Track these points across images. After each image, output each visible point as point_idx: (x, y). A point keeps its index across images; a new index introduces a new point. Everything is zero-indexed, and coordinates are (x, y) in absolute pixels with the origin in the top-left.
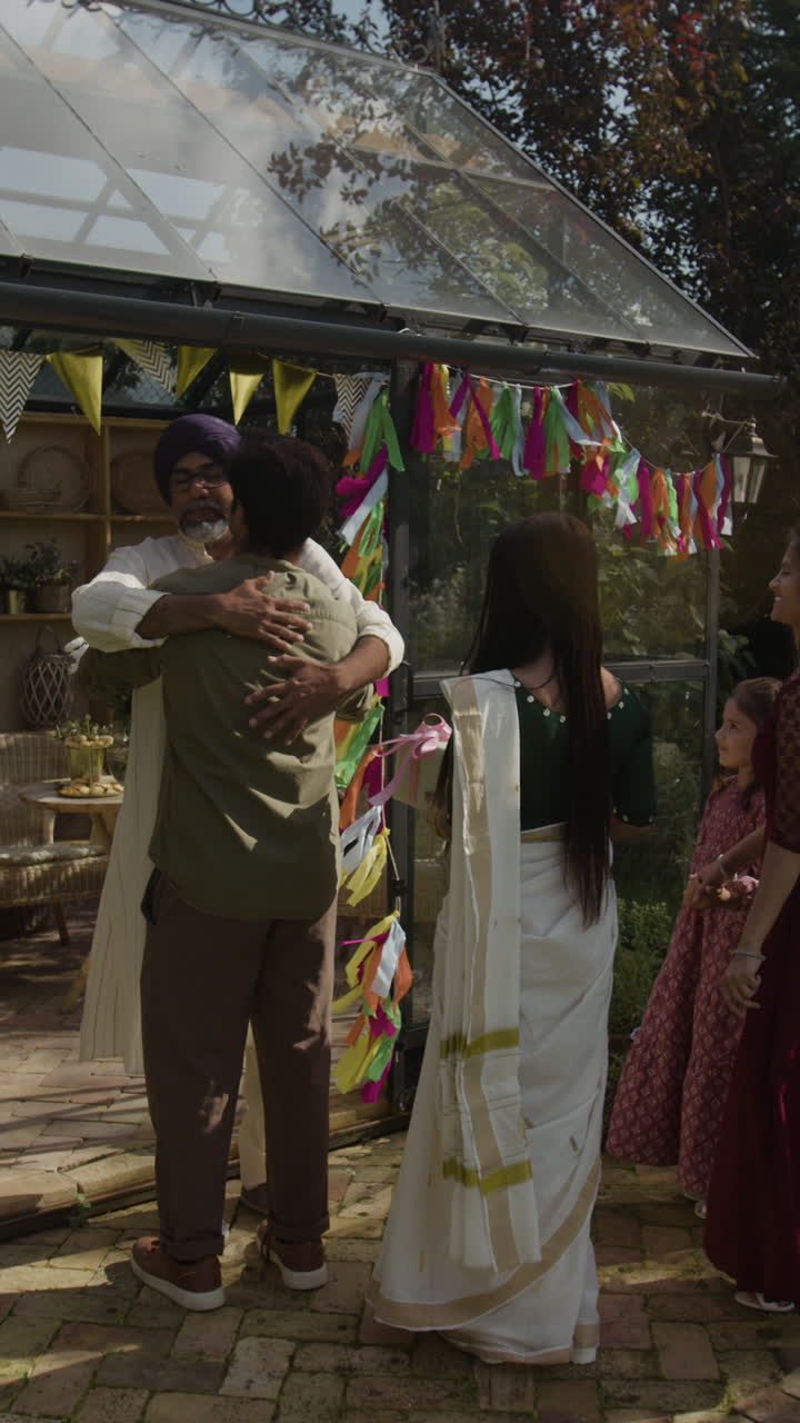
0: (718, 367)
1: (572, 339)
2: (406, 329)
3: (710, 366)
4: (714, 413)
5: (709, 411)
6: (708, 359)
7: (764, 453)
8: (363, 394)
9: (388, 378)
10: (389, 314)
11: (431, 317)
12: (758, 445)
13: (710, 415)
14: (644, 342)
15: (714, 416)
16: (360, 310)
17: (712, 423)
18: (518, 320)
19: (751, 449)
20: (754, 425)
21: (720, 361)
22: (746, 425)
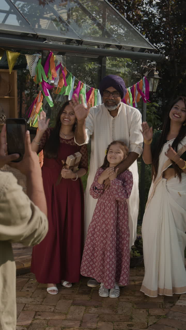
0: (146, 52)
1: (99, 44)
2: (46, 41)
3: (143, 52)
4: (144, 65)
5: (143, 65)
6: (143, 50)
7: (158, 77)
8: (34, 60)
9: (41, 55)
10: (39, 37)
11: (55, 38)
12: (156, 75)
13: (143, 66)
14: (120, 45)
15: (144, 66)
16: (32, 36)
17: (143, 69)
18: (80, 38)
19: (154, 76)
20: (155, 69)
21: (146, 50)
22: (153, 69)
